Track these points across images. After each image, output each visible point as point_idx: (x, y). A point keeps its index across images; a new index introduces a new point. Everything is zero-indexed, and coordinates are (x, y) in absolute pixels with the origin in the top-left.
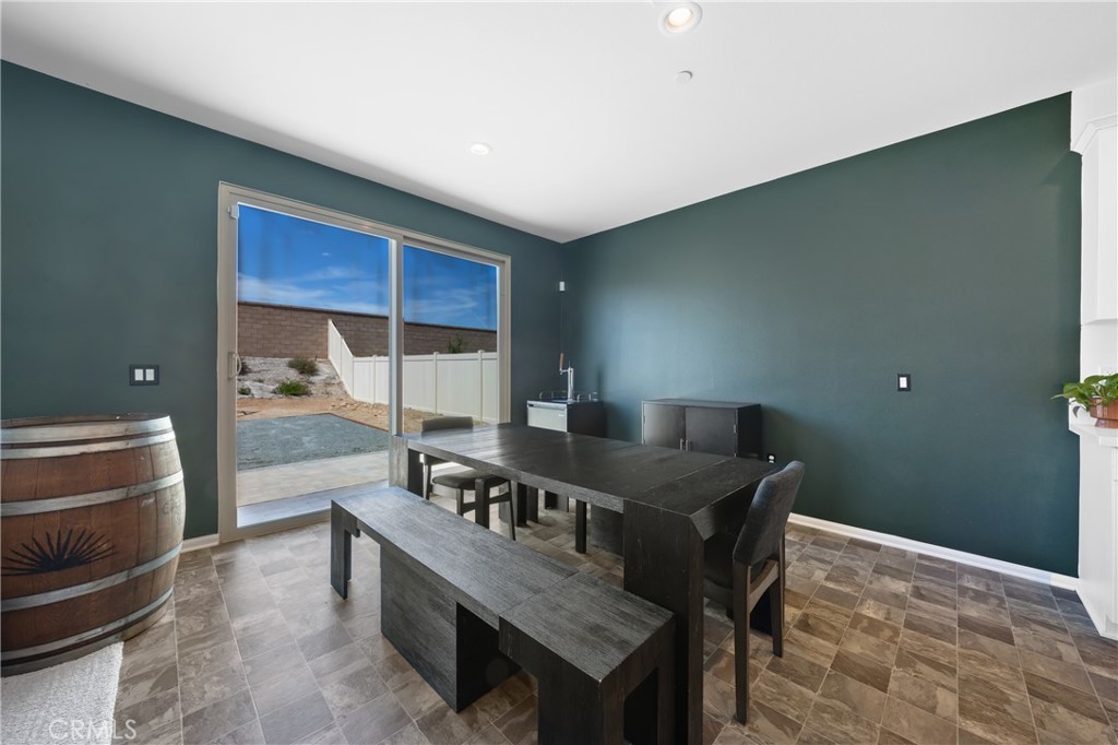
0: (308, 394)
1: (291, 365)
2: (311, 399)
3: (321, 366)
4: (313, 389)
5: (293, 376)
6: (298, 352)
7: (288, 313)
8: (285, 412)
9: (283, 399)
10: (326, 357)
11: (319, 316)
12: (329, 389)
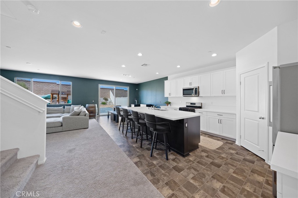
0: (106, 104)
1: (104, 99)
2: (107, 105)
3: (109, 99)
4: (107, 103)
5: (104, 101)
6: (105, 96)
7: (103, 89)
8: (103, 107)
9: (102, 105)
10: (110, 97)
11: (108, 90)
12: (110, 103)
